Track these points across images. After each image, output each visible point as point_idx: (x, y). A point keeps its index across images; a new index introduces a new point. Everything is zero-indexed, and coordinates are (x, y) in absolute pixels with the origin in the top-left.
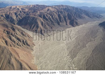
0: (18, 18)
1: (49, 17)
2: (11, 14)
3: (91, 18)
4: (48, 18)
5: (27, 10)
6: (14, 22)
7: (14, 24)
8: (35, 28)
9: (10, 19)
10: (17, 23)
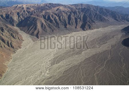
0: (19, 18)
1: (55, 18)
2: (12, 14)
3: (118, 21)
4: (53, 19)
5: (32, 9)
6: (13, 23)
7: (13, 25)
8: (32, 29)
9: (9, 19)
10: (17, 24)
